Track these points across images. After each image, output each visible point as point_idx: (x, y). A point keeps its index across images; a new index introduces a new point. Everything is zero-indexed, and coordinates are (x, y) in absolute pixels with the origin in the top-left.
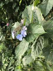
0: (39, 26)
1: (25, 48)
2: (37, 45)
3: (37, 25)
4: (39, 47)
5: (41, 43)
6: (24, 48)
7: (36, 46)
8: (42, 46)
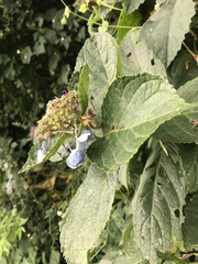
0: (155, 87)
1: (100, 212)
2: (155, 191)
3: (143, 85)
4: (163, 201)
5: (172, 179)
6: (97, 209)
7: (152, 194)
8: (179, 194)
